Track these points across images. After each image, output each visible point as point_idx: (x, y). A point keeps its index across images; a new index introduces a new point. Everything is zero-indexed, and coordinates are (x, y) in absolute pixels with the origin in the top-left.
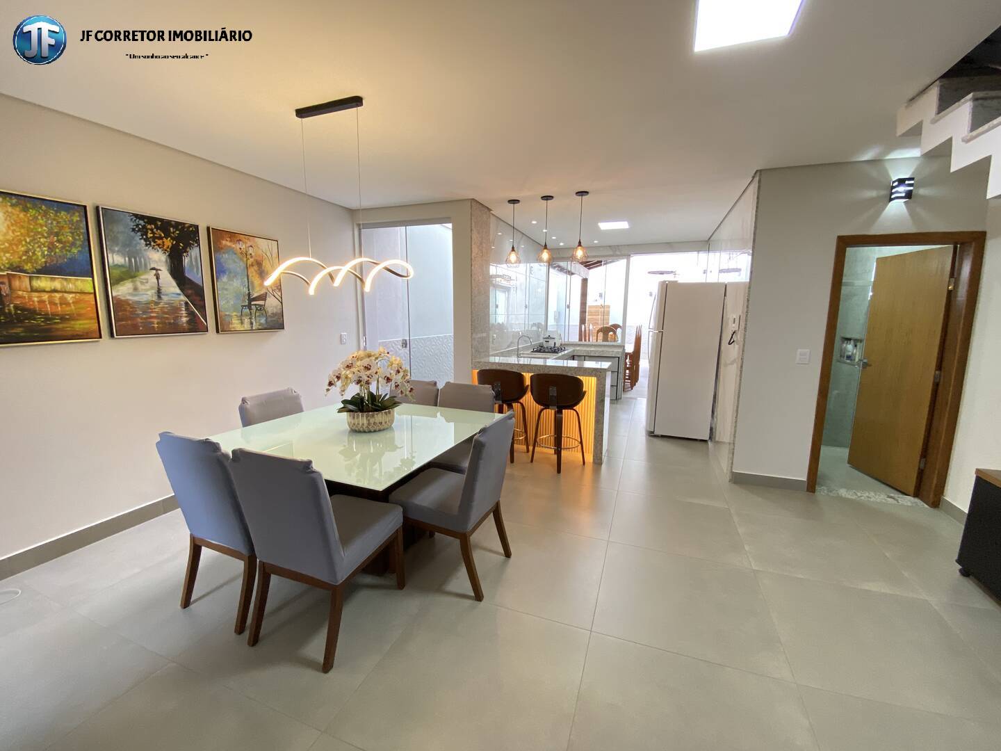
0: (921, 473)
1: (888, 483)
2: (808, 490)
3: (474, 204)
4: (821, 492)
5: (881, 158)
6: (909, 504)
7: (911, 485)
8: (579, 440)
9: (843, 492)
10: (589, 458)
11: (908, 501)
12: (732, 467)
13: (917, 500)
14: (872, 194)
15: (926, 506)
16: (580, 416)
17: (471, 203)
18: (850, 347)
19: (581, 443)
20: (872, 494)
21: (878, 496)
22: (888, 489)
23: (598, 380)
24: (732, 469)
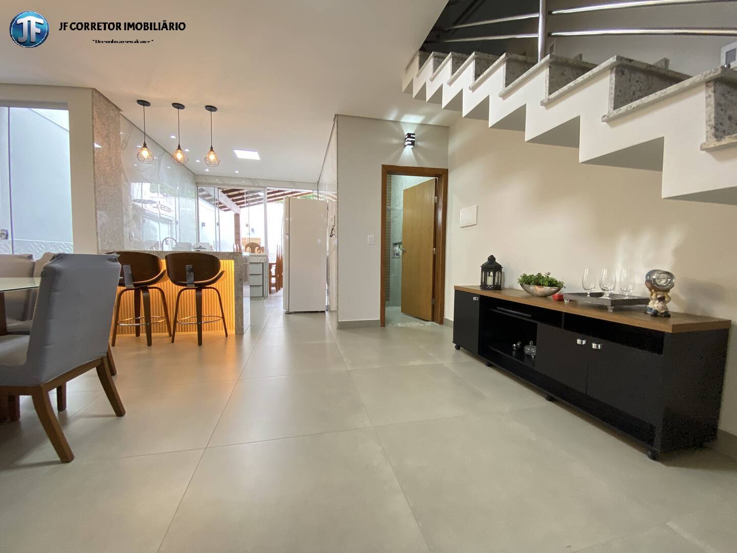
0: (433, 307)
1: (420, 317)
2: (381, 326)
3: (96, 95)
4: (389, 327)
5: (398, 120)
6: (430, 325)
7: (429, 315)
8: (221, 316)
9: (399, 325)
10: (232, 332)
11: (429, 323)
12: (338, 319)
13: (433, 323)
14: (395, 141)
15: (438, 324)
16: (220, 293)
17: (93, 92)
18: (397, 248)
19: (223, 317)
20: (413, 323)
21: (416, 324)
22: (420, 320)
23: (235, 262)
24: (338, 320)
